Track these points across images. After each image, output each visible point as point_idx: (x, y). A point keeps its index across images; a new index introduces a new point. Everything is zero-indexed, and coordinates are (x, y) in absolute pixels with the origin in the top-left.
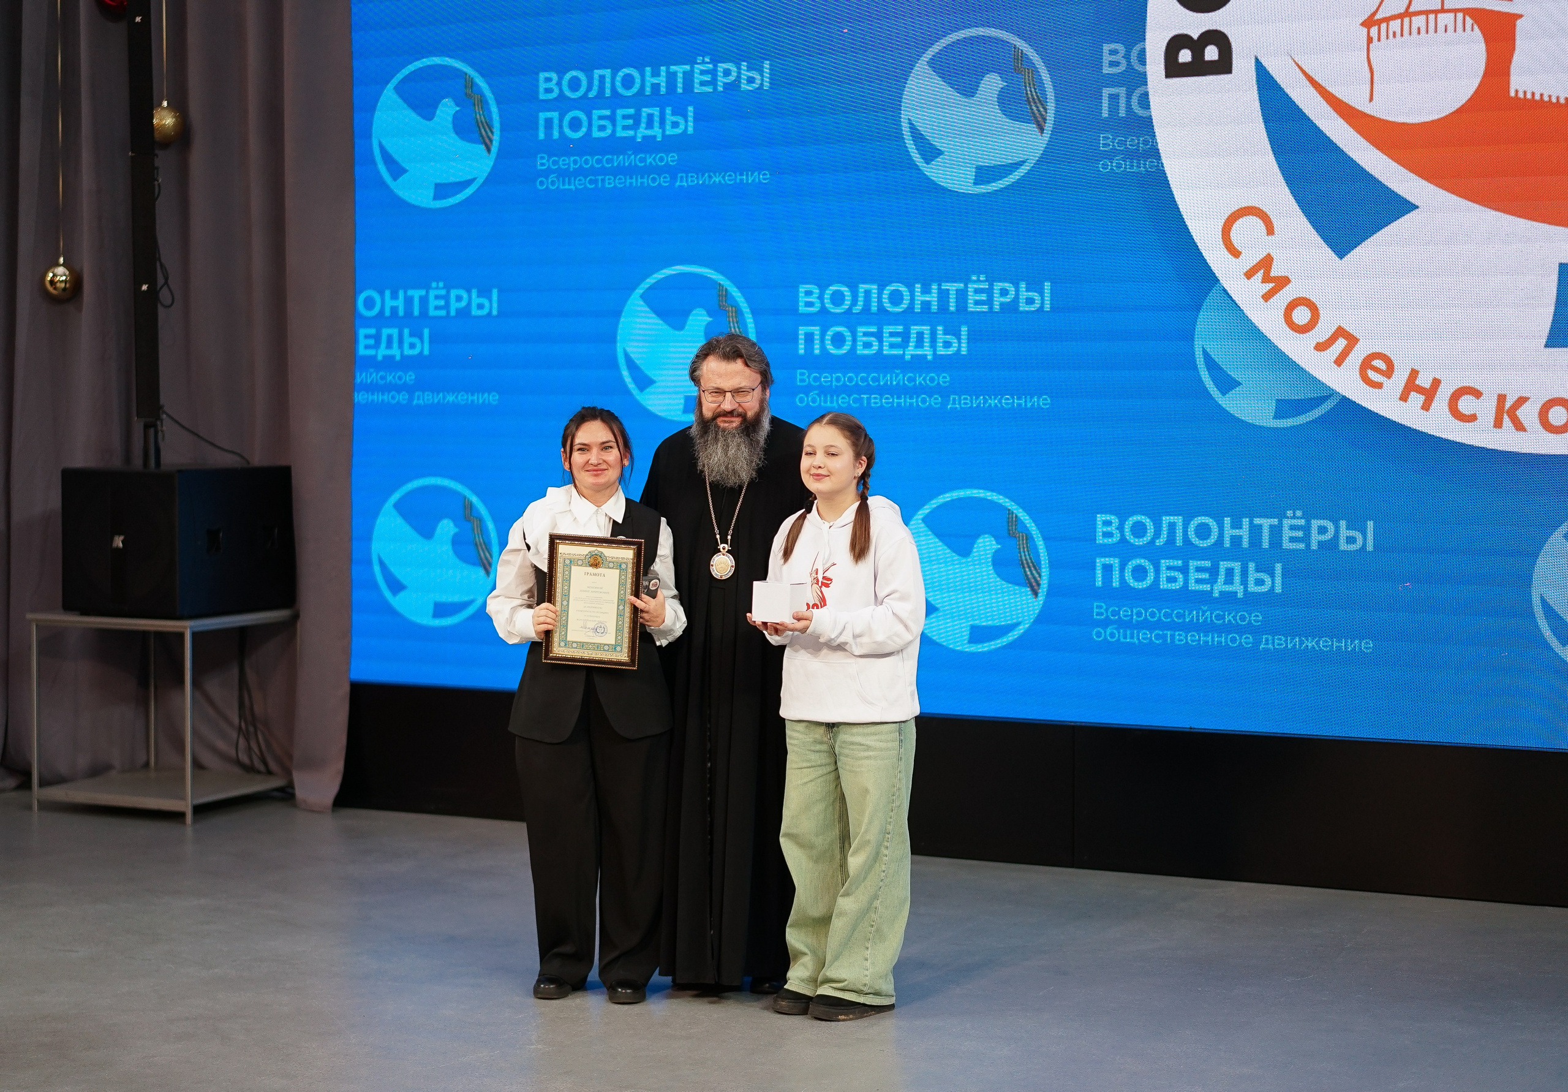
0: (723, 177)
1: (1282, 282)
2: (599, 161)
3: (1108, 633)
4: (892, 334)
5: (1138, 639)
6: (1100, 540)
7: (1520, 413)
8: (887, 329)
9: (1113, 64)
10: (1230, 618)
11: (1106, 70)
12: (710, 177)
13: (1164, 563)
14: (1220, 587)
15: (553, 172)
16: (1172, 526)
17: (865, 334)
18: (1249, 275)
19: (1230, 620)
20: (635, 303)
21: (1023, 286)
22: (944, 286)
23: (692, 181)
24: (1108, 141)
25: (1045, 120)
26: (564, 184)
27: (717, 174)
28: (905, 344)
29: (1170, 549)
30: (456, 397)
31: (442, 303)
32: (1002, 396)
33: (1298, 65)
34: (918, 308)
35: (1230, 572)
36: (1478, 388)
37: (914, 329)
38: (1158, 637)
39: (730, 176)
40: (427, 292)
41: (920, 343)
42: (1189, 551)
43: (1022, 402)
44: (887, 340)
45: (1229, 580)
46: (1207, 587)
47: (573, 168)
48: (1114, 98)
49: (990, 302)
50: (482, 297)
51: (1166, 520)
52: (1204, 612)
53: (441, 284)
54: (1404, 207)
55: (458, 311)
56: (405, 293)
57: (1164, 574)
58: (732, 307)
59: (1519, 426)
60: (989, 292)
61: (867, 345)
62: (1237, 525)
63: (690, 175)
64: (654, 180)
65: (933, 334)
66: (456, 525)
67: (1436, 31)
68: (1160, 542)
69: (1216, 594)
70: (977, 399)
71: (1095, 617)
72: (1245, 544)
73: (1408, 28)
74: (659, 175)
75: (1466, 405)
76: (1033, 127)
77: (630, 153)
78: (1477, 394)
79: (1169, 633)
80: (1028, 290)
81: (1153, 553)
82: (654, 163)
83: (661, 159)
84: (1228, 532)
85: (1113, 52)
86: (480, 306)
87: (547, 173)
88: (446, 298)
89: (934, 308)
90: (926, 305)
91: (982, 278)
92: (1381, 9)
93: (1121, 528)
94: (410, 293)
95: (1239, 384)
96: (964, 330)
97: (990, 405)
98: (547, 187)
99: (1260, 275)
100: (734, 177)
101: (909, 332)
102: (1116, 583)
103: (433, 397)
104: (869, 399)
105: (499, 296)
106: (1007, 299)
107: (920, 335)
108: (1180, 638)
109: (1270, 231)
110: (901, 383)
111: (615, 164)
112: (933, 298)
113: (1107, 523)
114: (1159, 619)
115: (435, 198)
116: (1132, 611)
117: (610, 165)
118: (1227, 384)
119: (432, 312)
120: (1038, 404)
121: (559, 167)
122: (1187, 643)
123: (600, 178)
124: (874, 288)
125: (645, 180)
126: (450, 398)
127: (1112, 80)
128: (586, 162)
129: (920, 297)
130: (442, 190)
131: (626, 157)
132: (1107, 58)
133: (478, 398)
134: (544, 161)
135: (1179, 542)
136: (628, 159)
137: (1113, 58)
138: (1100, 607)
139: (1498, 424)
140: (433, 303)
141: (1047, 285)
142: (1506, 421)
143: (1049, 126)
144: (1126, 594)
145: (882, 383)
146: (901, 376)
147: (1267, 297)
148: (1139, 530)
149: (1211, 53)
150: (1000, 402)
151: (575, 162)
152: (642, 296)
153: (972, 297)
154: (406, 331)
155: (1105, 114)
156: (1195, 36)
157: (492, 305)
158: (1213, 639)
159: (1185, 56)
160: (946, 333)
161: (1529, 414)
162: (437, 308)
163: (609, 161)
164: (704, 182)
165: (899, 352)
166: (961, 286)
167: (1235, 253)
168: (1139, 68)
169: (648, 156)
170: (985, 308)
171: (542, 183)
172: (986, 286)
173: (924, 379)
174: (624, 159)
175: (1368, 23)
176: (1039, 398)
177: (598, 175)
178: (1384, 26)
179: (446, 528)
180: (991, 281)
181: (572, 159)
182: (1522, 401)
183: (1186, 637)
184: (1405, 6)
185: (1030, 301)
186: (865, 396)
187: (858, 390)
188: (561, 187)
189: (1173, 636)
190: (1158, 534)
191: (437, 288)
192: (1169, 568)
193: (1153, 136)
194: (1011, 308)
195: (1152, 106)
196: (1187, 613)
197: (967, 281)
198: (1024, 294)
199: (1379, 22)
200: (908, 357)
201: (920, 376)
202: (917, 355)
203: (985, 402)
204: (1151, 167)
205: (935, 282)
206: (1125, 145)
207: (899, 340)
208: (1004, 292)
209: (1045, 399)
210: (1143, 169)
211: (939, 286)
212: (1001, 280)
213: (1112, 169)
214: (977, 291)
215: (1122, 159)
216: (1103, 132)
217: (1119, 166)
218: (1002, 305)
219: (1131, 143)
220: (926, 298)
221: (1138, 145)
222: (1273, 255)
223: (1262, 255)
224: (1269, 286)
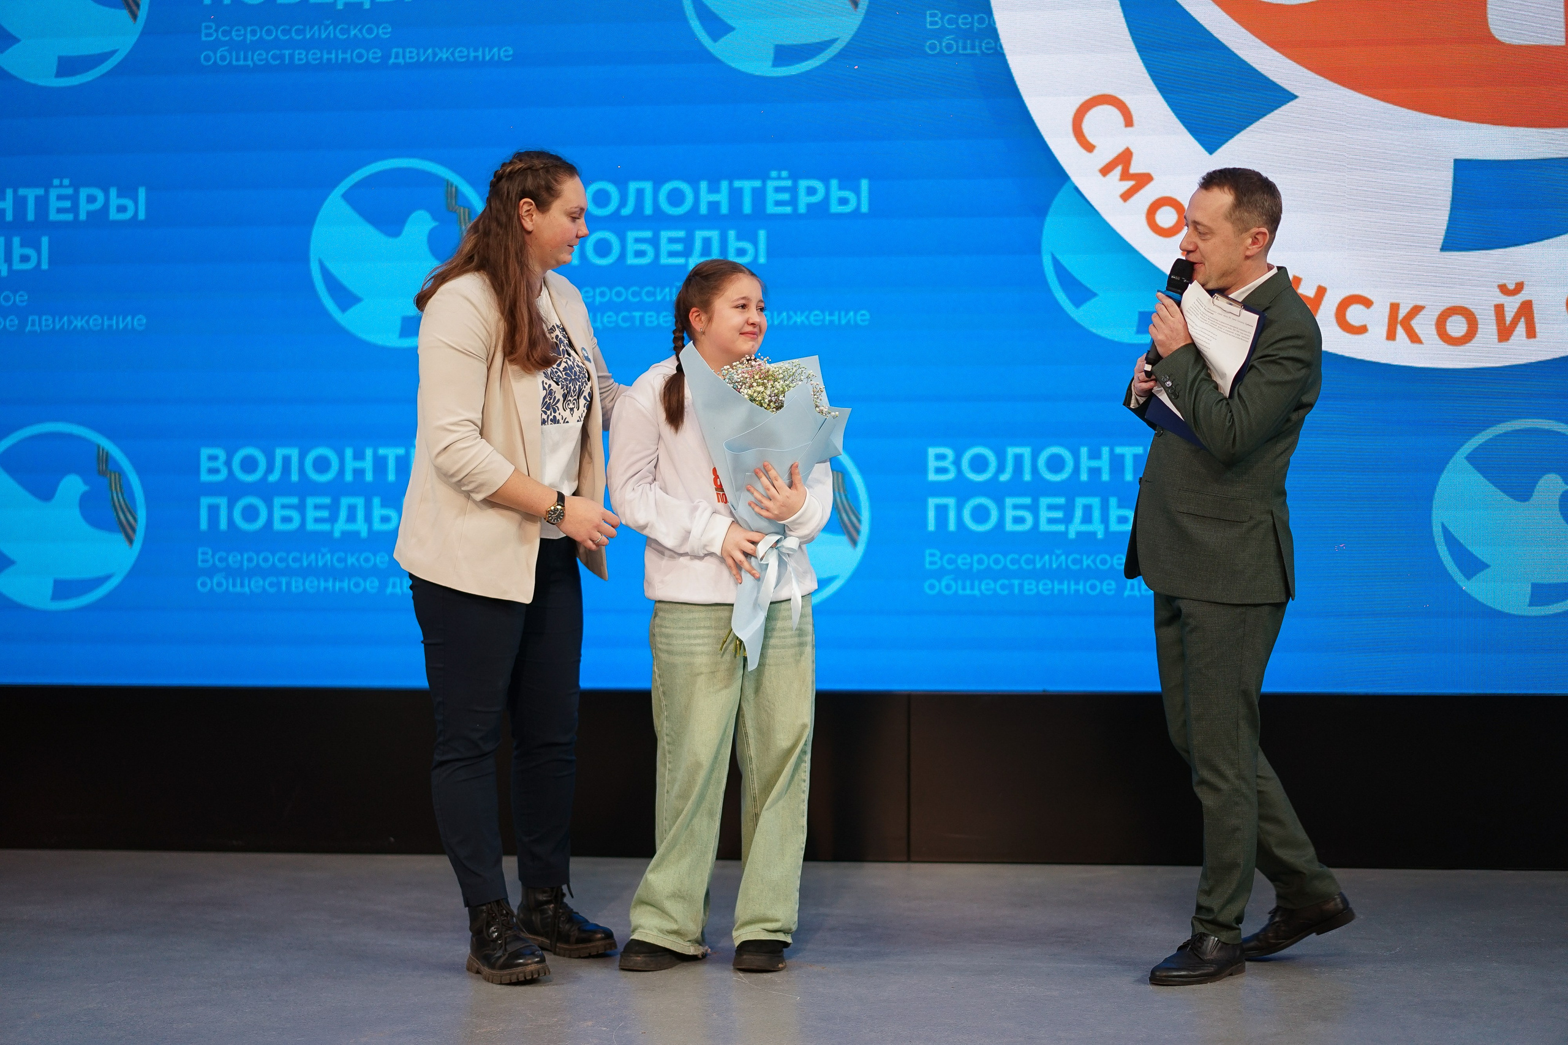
0: (453, 54)
1: (1144, 180)
2: (284, 32)
3: (944, 583)
4: (671, 240)
5: (980, 590)
6: (932, 477)
7: (1415, 323)
8: (665, 235)
10: (1089, 562)
12: (435, 55)
13: (1009, 501)
14: (1076, 527)
15: (224, 44)
16: (1019, 459)
17: (638, 240)
18: (1105, 171)
19: (1088, 566)
20: (335, 204)
21: (834, 183)
23: (410, 58)
24: (936, 19)
26: (238, 59)
27: (445, 50)
28: (687, 253)
29: (1016, 487)
30: (87, 322)
31: (67, 204)
32: (811, 311)
34: (703, 210)
35: (1088, 510)
36: (1369, 297)
37: (700, 235)
38: (1003, 587)
39: (460, 51)
40: (47, 192)
41: (707, 252)
42: (1039, 489)
43: (836, 318)
44: (665, 247)
45: (1087, 519)
46: (1061, 528)
47: (251, 40)
49: (793, 202)
50: (125, 197)
51: (1011, 451)
52: (1058, 557)
53: (66, 182)
54: (1279, 96)
55: (89, 213)
56: (15, 192)
57: (1010, 514)
58: (464, 208)
59: (1414, 338)
60: (793, 191)
61: (640, 254)
62: (1095, 455)
63: (408, 50)
64: (360, 56)
65: (724, 239)
66: (86, 482)
68: (1004, 477)
69: (1072, 535)
70: (779, 314)
71: (927, 566)
72: (1105, 477)
74: (368, 51)
75: (1355, 315)
76: (845, 2)
77: (328, 22)
78: (1367, 303)
79: (1016, 582)
80: (841, 188)
81: (997, 492)
82: (360, 36)
83: (370, 31)
84: (1085, 463)
86: (122, 209)
87: (214, 46)
88: (74, 199)
89: (724, 209)
90: (714, 206)
91: (784, 174)
93: (957, 463)
94: (22, 192)
95: (1095, 295)
96: (762, 234)
97: (796, 322)
98: (215, 62)
99: (1118, 171)
100: (466, 53)
101: (694, 238)
102: (952, 526)
103: (54, 322)
104: (642, 319)
105: (147, 194)
106: (814, 199)
107: (707, 241)
108: (1030, 587)
109: (1129, 122)
111: (308, 36)
112: (722, 198)
113: (941, 457)
114: (1005, 567)
115: (60, 74)
116: (972, 559)
117: (300, 37)
118: (1080, 293)
119: (53, 216)
120: (855, 321)
121: (231, 39)
122: (1038, 593)
123: (287, 52)
124: (648, 186)
125: (348, 56)
126: (79, 323)
128: (269, 32)
129: (706, 197)
130: (67, 66)
131: (323, 27)
133: (117, 323)
134: (212, 31)
135: (1027, 477)
136: (326, 29)
138: (932, 555)
139: (1391, 335)
140: (54, 204)
142: (1400, 331)
143: (864, 1)
144: (964, 540)
145: (659, 298)
147: (1126, 196)
148: (979, 464)
150: (807, 318)
151: (254, 32)
152: (346, 196)
153: (771, 196)
154: (16, 241)
157: (139, 206)
158: (1067, 587)
160: (739, 238)
161: (1424, 325)
162: (60, 211)
163: (298, 32)
164: (427, 58)
165: (681, 260)
166: (758, 183)
167: (1089, 147)
169: (352, 27)
170: (788, 210)
171: (207, 58)
172: (789, 183)
174: (320, 30)
176: (855, 314)
177: (286, 49)
179: (72, 486)
180: (795, 177)
181: (249, 29)
182: (1416, 310)
183: (1037, 586)
185: (843, 201)
186: (637, 314)
187: (627, 306)
188: (234, 63)
189: (1021, 586)
190: (1001, 469)
191: (61, 186)
192: (1016, 507)
193: (989, 12)
194: (820, 210)
196: (1038, 558)
197: (765, 178)
198: (836, 193)
203: (789, 318)
204: (988, 49)
205: (725, 178)
206: (957, 23)
207: (679, 247)
208: (811, 191)
209: (863, 315)
210: (977, 51)
211: (731, 184)
212: (808, 176)
213: (941, 50)
214: (778, 190)
215: (952, 39)
216: (929, 9)
217: (949, 47)
218: (809, 206)
219: (964, 21)
220: (714, 197)
221: (972, 23)
222: (1132, 150)
223: (1120, 150)
224: (1129, 184)
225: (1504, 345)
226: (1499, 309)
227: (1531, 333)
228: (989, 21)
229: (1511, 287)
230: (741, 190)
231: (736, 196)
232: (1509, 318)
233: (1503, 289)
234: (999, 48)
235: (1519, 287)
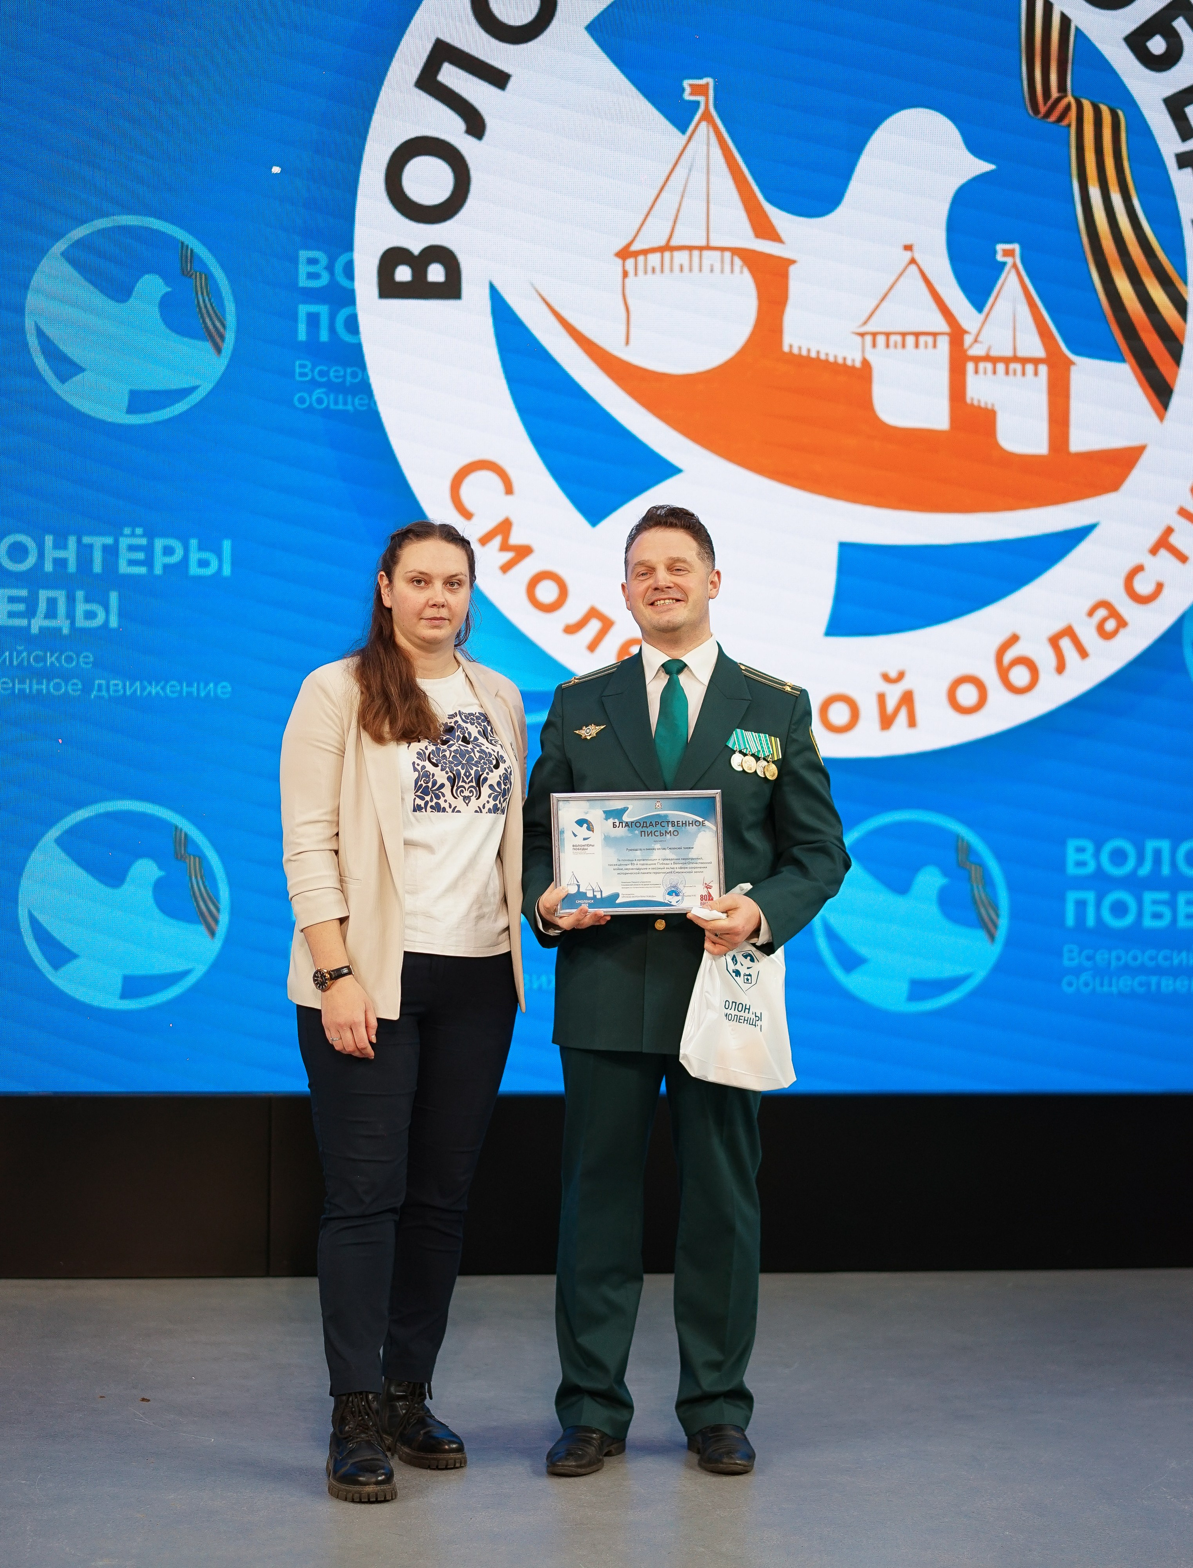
1: (523, 552)
4: (12, 600)
8: (4, 593)
9: (312, 276)
11: (303, 282)
18: (484, 541)
21: (194, 543)
22: (86, 540)
24: (306, 370)
25: (222, 337)
28: (31, 612)
32: (167, 682)
33: (540, 295)
34: (49, 567)
37: (44, 595)
41: (51, 613)
43: (194, 689)
44: (4, 607)
48: (313, 320)
49: (149, 562)
54: (665, 470)
60: (149, 550)
65: (71, 600)
67: (700, 270)
70: (131, 684)
73: (669, 263)
76: (208, 346)
80: (201, 548)
85: (312, 261)
89: (72, 567)
90: (60, 563)
91: (139, 531)
92: (638, 239)
96: (114, 597)
97: (150, 693)
99: (497, 541)
101: (37, 598)
106: (172, 560)
107: (52, 603)
109: (509, 490)
110: (25, 663)
112: (70, 554)
120: (215, 693)
127: (311, 295)
129: (51, 553)
132: (303, 269)
137: (312, 269)
141: (227, 545)
143: (228, 345)
146: (25, 654)
147: (506, 568)
149: (436, 273)
150: (163, 688)
153: (124, 555)
155: (302, 335)
156: (416, 250)
159: (403, 274)
160: (87, 600)
165: (23, 622)
166: (109, 540)
167: (467, 515)
168: (343, 281)
170: (142, 570)
172: (144, 541)
173: (58, 659)
175: (624, 254)
176: (216, 685)
178: (641, 258)
180: (151, 535)
184: (666, 237)
185: (203, 563)
193: (363, 366)
194: (177, 572)
195: (362, 328)
197: (117, 534)
198: (196, 554)
199: (636, 254)
200: (35, 630)
201: (51, 656)
202: (48, 628)
203: (143, 689)
204: (361, 405)
205: (74, 533)
206: (328, 376)
207: (21, 607)
208: (168, 551)
209: (223, 687)
210: (349, 407)
211: (79, 541)
212: (164, 535)
213: (311, 404)
214: (132, 548)
215: (324, 393)
216: (299, 358)
217: (320, 401)
218: (166, 567)
219: (336, 374)
220: (60, 554)
221: (344, 376)
222: (513, 519)
223: (499, 519)
224: (508, 556)
225: (886, 733)
226: (881, 698)
227: (912, 722)
228: (363, 375)
229: (893, 674)
230: (91, 546)
231: (85, 553)
232: (891, 704)
233: (886, 678)
234: (372, 405)
235: (901, 676)
